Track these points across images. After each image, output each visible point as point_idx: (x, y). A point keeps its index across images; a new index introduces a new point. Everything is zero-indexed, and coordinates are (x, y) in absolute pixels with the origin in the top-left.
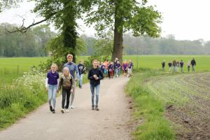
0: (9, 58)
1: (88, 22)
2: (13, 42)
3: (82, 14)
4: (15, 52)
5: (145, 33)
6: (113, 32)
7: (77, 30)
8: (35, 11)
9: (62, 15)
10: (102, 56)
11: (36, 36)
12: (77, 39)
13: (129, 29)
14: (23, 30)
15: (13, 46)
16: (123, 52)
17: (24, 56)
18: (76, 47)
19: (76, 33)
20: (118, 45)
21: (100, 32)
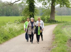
0: (8, 17)
2: (9, 10)
4: (10, 14)
5: (65, 6)
6: (51, 5)
7: (35, 4)
12: (35, 8)
13: (58, 4)
15: (9, 12)
16: (55, 14)
17: (14, 16)
18: (34, 12)
19: (35, 6)
20: (53, 11)
21: (45, 5)
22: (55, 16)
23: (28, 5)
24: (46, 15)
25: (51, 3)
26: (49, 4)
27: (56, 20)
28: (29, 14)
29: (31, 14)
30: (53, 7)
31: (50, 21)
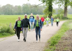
1: (56, 4)
3: (54, 1)
6: (64, 7)
7: (53, 6)
8: (39, 1)
9: (48, 2)
10: (61, 15)
11: (43, 8)
12: (53, 9)
14: (36, 6)
16: (68, 13)
20: (66, 11)
21: (60, 7)
22: (67, 15)
23: (48, 6)
24: (60, 14)
25: (64, 5)
26: (62, 6)
27: (68, 18)
28: (49, 13)
29: (50, 13)
30: (66, 8)
31: (63, 18)
